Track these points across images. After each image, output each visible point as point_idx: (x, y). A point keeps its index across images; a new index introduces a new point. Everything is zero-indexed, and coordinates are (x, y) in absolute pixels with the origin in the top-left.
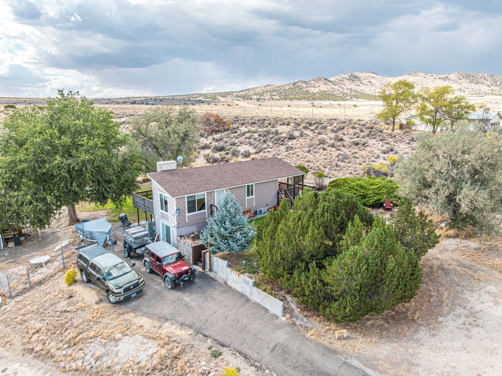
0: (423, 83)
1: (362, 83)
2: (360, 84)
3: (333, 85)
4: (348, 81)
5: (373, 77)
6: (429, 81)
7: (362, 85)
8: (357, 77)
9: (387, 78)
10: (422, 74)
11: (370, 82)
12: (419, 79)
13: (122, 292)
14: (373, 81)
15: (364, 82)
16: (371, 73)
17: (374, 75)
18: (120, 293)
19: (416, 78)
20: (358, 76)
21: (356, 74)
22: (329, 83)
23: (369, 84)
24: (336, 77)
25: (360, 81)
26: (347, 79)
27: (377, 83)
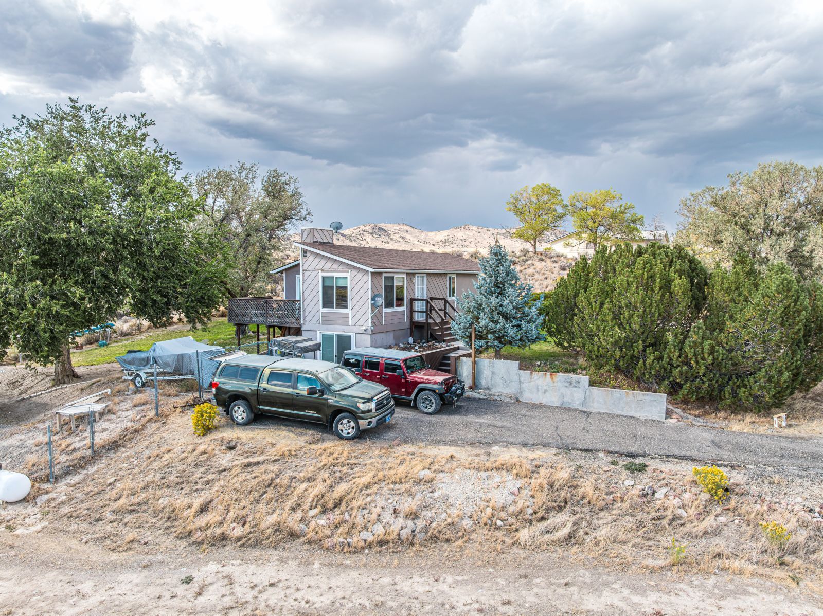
0: (477, 241)
1: (391, 239)
2: (389, 241)
3: (349, 241)
4: (371, 236)
5: (407, 231)
6: (485, 237)
7: (391, 242)
8: (383, 230)
9: (427, 233)
10: (475, 228)
11: (403, 238)
12: (471, 234)
13: (374, 411)
14: (408, 236)
15: (394, 238)
16: (403, 225)
17: (408, 228)
18: (370, 411)
19: (467, 232)
20: (385, 229)
21: (382, 225)
22: (343, 238)
23: (401, 240)
24: (352, 229)
25: (389, 236)
26: (369, 233)
27: (414, 239)
